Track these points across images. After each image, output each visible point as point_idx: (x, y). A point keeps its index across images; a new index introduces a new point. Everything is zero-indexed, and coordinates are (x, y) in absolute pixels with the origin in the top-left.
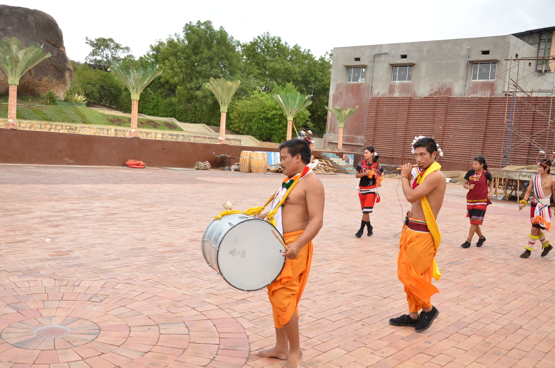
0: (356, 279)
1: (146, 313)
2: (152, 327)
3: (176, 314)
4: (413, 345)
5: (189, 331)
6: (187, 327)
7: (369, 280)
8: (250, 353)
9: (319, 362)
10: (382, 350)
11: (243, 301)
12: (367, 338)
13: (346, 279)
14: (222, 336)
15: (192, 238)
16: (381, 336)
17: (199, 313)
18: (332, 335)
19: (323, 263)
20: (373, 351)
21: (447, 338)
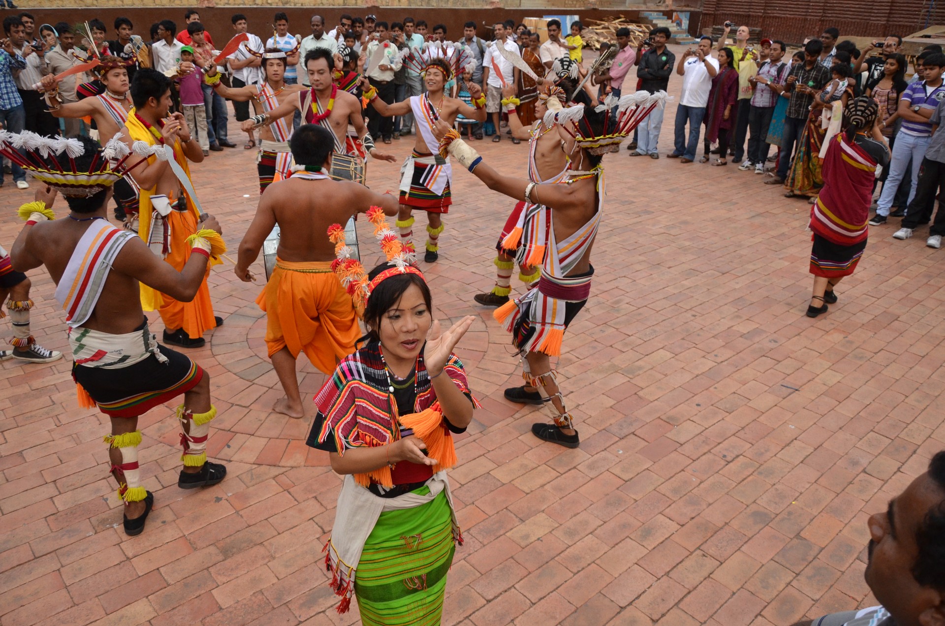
0: (687, 243)
3: (468, 303)
4: (755, 345)
6: (483, 321)
7: (705, 244)
9: (640, 368)
10: (715, 353)
12: (698, 335)
13: (673, 245)
16: (715, 332)
18: (655, 331)
19: (644, 217)
20: (704, 354)
21: (799, 334)
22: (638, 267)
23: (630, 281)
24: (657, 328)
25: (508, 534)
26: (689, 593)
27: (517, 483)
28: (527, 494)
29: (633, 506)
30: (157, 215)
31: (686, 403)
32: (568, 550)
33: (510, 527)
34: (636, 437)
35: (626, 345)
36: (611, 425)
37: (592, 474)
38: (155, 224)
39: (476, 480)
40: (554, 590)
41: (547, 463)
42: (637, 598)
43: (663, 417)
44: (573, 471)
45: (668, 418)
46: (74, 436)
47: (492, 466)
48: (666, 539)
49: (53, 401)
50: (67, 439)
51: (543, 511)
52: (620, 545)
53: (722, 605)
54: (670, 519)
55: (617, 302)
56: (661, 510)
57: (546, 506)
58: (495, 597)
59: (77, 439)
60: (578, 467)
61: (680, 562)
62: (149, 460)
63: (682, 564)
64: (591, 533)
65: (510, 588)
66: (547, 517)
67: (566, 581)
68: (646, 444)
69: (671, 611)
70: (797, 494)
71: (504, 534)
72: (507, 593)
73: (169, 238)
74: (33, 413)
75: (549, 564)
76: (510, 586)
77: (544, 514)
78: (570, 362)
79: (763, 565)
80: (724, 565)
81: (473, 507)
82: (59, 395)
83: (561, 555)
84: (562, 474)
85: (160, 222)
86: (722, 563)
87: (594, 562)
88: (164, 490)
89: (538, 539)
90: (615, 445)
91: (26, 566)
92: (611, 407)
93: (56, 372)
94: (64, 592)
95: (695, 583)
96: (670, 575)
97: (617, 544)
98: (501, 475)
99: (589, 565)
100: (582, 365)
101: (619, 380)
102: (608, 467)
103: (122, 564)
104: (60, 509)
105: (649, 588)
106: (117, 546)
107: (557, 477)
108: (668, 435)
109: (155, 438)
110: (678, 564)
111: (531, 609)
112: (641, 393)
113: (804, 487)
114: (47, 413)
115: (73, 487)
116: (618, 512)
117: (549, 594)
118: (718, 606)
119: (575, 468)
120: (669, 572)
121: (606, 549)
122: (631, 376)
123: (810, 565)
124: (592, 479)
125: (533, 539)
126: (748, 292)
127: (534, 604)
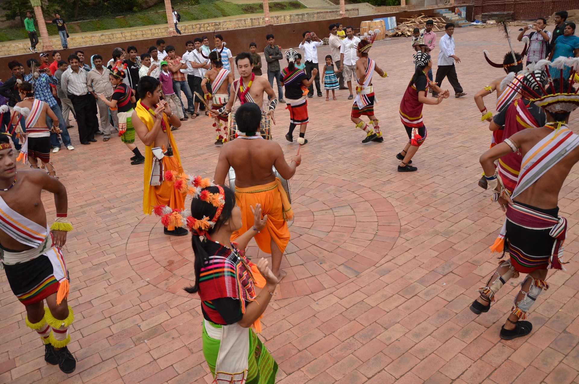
1: (320, 199)
2: (328, 211)
3: (342, 199)
5: (354, 212)
6: (352, 209)
8: (402, 227)
9: (453, 231)
10: (501, 219)
11: (389, 181)
12: (489, 208)
13: (468, 153)
14: (379, 214)
15: (337, 124)
17: (358, 196)
18: (460, 208)
19: (448, 137)
20: (493, 220)
22: (447, 169)
23: (442, 177)
24: (461, 206)
25: (378, 337)
26: (496, 369)
27: (381, 306)
28: (388, 312)
29: (455, 317)
30: (156, 159)
31: (484, 251)
32: (416, 346)
33: (379, 333)
34: (454, 274)
35: (443, 217)
36: (437, 267)
37: (428, 299)
38: (155, 164)
39: (355, 306)
40: (409, 371)
41: (399, 293)
42: (462, 374)
43: (470, 261)
44: (415, 297)
45: (473, 261)
46: (119, 290)
47: (365, 296)
48: (478, 336)
49: (105, 271)
50: (115, 292)
51: (398, 322)
52: (449, 341)
53: (518, 377)
54: (480, 324)
55: (435, 191)
56: (473, 319)
57: (400, 320)
58: (373, 376)
59: (120, 292)
60: (418, 295)
61: (488, 351)
62: (162, 302)
63: (490, 352)
64: (430, 335)
65: (381, 370)
66: (401, 326)
67: (416, 365)
68: (461, 278)
69: (485, 381)
70: (562, 305)
71: (375, 337)
72: (380, 373)
73: (163, 172)
74: (95, 279)
75: (404, 355)
76: (381, 369)
77: (399, 325)
78: (408, 230)
79: (543, 351)
80: (517, 351)
81: (354, 321)
82: (108, 267)
83: (412, 349)
84: (409, 300)
85: (158, 163)
86: (515, 351)
87: (433, 352)
88: (172, 320)
89: (397, 340)
90: (441, 280)
91: (98, 366)
92: (436, 257)
93: (106, 254)
94: (120, 380)
95: (500, 363)
96: (482, 359)
97: (447, 341)
98: (371, 301)
99: (430, 354)
100: (416, 232)
101: (439, 239)
102: (437, 294)
103: (151, 363)
104: (114, 333)
105: (469, 367)
106: (148, 353)
107: (405, 302)
108: (474, 272)
109: (165, 289)
110: (487, 352)
111: (396, 382)
112: (454, 247)
113: (566, 300)
114: (103, 278)
115: (121, 320)
116: (446, 321)
117: (406, 373)
118: (515, 377)
119: (416, 295)
120: (481, 357)
121: (440, 344)
122: (447, 237)
123: (574, 349)
124: (427, 301)
125: (394, 340)
127: (398, 379)
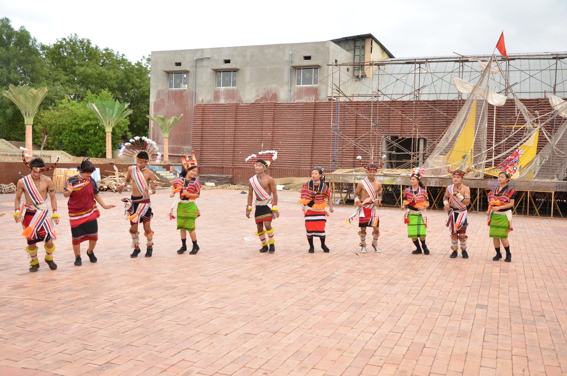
0: (234, 313)
7: (248, 312)
11: (108, 364)
13: (222, 316)
15: (15, 284)
19: (189, 297)
126: (302, 345)
